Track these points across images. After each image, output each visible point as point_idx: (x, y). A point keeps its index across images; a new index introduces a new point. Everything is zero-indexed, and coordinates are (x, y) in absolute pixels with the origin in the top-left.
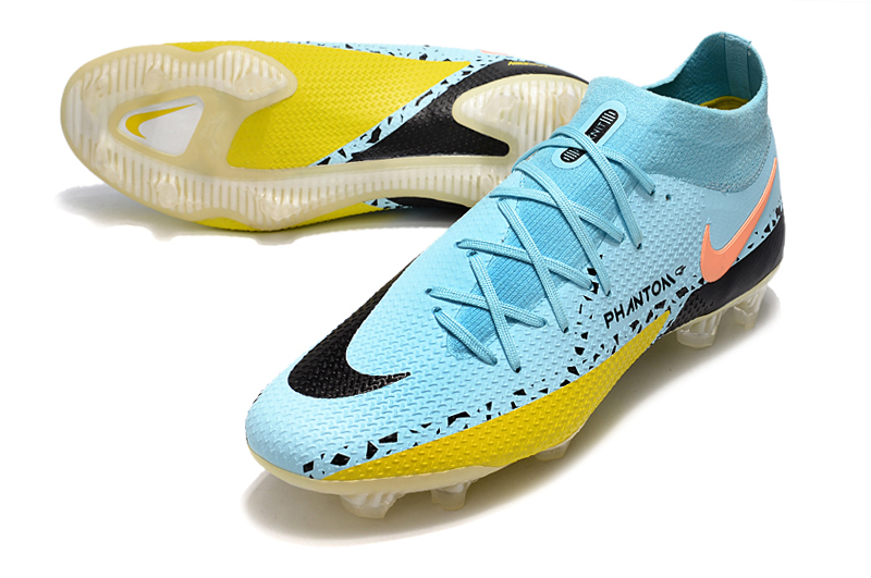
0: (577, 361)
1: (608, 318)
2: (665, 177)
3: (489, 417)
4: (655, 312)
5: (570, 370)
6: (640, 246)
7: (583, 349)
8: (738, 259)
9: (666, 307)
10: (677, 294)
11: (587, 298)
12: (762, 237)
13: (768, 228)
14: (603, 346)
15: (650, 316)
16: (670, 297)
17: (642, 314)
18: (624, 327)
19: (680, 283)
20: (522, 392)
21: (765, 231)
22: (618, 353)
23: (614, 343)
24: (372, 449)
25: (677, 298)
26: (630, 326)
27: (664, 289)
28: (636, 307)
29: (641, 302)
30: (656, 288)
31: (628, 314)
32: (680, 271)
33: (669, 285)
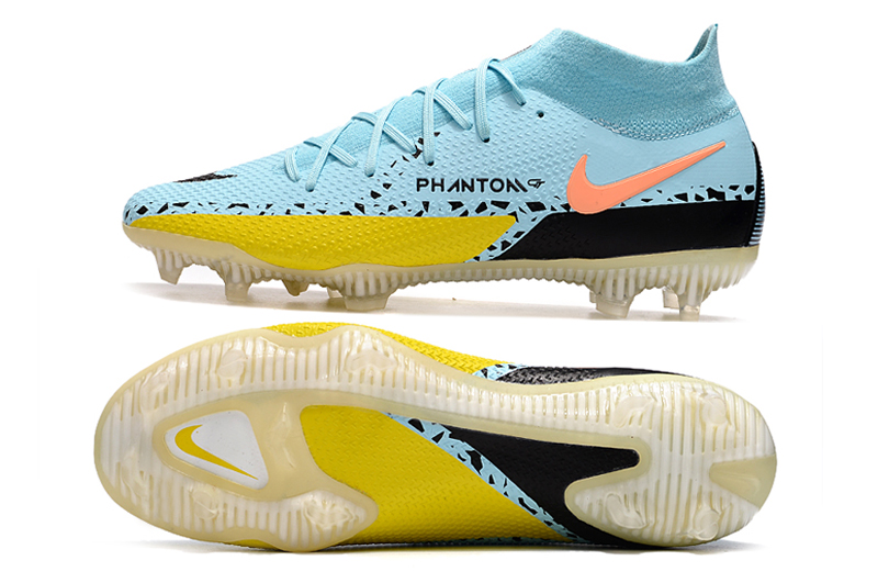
0: (368, 202)
1: (421, 183)
2: (543, 96)
3: (262, 213)
4: (491, 208)
5: (357, 205)
6: (487, 141)
7: (379, 195)
8: (623, 205)
9: (509, 210)
10: (529, 204)
11: (404, 158)
12: (669, 200)
13: (683, 196)
14: (404, 203)
15: (482, 207)
16: (517, 203)
17: (471, 200)
18: (440, 199)
19: (534, 195)
20: (302, 206)
21: (677, 196)
22: (425, 220)
23: (422, 208)
24: (165, 207)
25: (526, 208)
26: (451, 203)
27: (508, 190)
28: (463, 190)
29: (472, 189)
30: (497, 185)
31: (449, 190)
32: (535, 183)
33: (517, 190)
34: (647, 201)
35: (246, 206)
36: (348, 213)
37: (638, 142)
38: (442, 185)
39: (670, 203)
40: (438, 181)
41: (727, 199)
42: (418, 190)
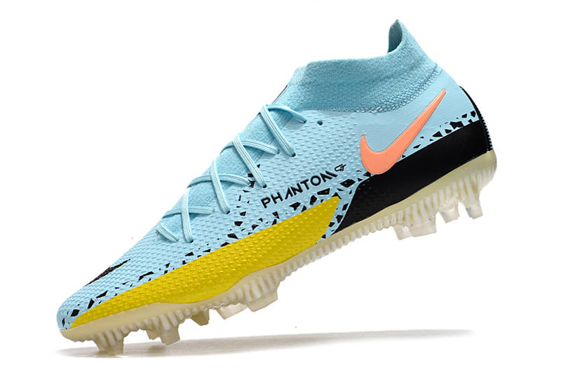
0: (236, 230)
1: (265, 202)
3: (166, 272)
4: (319, 197)
5: (230, 236)
6: (294, 155)
7: (241, 222)
8: (403, 156)
9: (332, 193)
10: (342, 184)
11: (245, 191)
12: (431, 140)
13: (438, 134)
14: (261, 220)
15: (313, 199)
16: (334, 186)
17: (303, 198)
18: (283, 207)
19: (343, 176)
20: (191, 254)
21: (434, 136)
22: (280, 224)
23: (274, 217)
24: (92, 302)
25: (342, 187)
26: (291, 206)
27: (325, 181)
28: (295, 194)
29: (300, 191)
30: (316, 181)
31: (286, 198)
32: (339, 168)
33: (330, 178)
34: (417, 147)
35: (151, 273)
36: (226, 244)
37: (392, 112)
38: (279, 197)
39: (432, 142)
40: (276, 195)
41: (465, 125)
42: (266, 207)
